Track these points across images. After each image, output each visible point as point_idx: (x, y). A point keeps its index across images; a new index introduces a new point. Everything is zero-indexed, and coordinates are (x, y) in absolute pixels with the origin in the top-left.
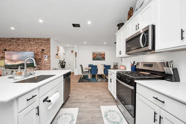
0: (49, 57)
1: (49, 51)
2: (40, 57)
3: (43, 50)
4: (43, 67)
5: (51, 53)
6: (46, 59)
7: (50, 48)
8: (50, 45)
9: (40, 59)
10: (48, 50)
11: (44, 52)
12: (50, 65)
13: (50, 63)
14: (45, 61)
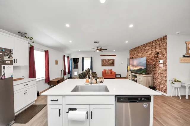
0: (165, 62)
1: (166, 54)
2: (155, 62)
3: (158, 53)
4: (157, 75)
5: (167, 57)
6: (161, 65)
7: (166, 49)
8: (166, 45)
9: (155, 65)
10: (164, 52)
11: (159, 56)
12: (166, 73)
13: (166, 70)
14: (160, 67)
